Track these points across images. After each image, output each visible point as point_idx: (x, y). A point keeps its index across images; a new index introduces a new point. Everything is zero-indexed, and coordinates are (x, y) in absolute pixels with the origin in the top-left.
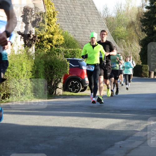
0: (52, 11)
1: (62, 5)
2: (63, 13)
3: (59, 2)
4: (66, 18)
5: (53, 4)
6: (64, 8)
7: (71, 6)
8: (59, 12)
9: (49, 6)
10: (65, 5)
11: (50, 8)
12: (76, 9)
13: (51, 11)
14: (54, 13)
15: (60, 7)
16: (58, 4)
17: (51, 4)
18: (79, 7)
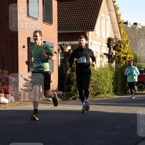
0: (126, 40)
1: (133, 36)
2: (133, 41)
3: (131, 34)
4: (135, 44)
5: (127, 36)
6: (133, 38)
7: (138, 36)
8: (130, 40)
9: (124, 36)
10: (134, 36)
11: (124, 38)
12: (142, 38)
13: (125, 39)
14: (127, 41)
15: (131, 37)
16: (130, 35)
17: (125, 36)
18: (143, 37)
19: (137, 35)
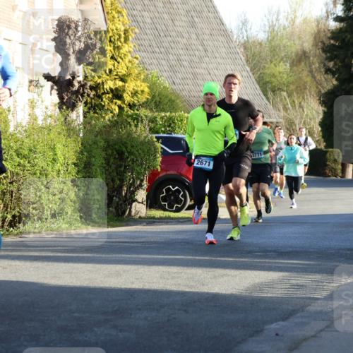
0: (123, 28)
1: (145, 14)
2: (148, 31)
3: (139, 7)
4: (154, 44)
5: (125, 12)
6: (148, 20)
7: (166, 16)
8: (137, 31)
9: (116, 15)
10: (152, 14)
11: (117, 20)
12: (177, 23)
13: (119, 27)
14: (126, 31)
15: (139, 19)
16: (135, 12)
17: (119, 12)
18: (184, 19)
19: (159, 10)
